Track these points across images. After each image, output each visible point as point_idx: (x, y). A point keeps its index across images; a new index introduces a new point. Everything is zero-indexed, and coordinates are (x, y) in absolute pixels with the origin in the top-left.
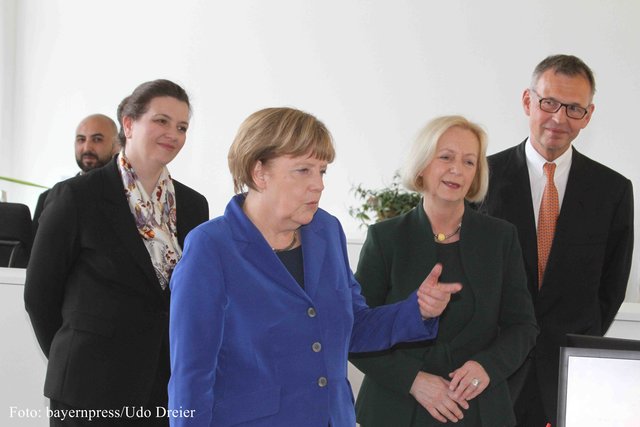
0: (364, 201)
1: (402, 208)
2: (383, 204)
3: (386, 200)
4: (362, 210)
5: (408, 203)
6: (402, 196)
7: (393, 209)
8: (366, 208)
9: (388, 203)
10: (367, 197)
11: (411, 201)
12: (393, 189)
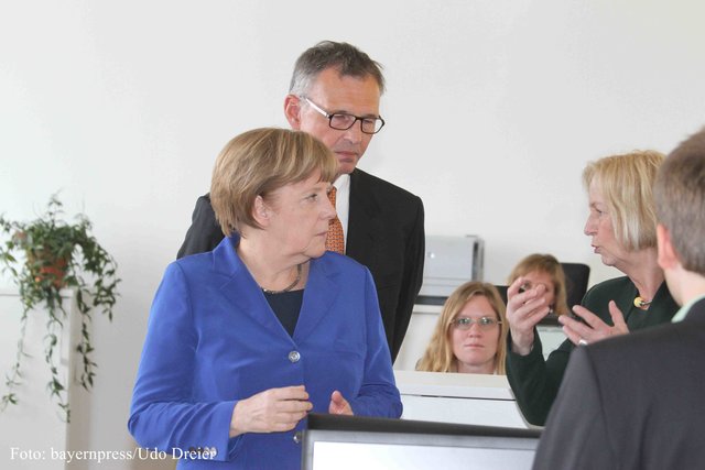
0: (8, 237)
1: (60, 245)
2: (35, 241)
3: (39, 235)
4: (5, 248)
5: (69, 240)
6: (60, 230)
7: (48, 247)
8: (11, 245)
9: (41, 239)
10: (12, 231)
11: (72, 236)
12: (48, 219)
